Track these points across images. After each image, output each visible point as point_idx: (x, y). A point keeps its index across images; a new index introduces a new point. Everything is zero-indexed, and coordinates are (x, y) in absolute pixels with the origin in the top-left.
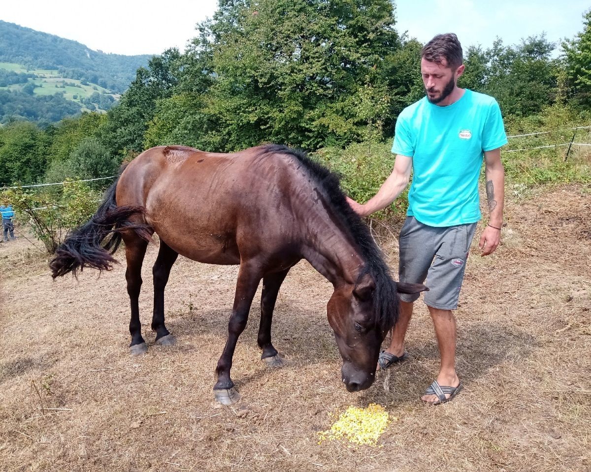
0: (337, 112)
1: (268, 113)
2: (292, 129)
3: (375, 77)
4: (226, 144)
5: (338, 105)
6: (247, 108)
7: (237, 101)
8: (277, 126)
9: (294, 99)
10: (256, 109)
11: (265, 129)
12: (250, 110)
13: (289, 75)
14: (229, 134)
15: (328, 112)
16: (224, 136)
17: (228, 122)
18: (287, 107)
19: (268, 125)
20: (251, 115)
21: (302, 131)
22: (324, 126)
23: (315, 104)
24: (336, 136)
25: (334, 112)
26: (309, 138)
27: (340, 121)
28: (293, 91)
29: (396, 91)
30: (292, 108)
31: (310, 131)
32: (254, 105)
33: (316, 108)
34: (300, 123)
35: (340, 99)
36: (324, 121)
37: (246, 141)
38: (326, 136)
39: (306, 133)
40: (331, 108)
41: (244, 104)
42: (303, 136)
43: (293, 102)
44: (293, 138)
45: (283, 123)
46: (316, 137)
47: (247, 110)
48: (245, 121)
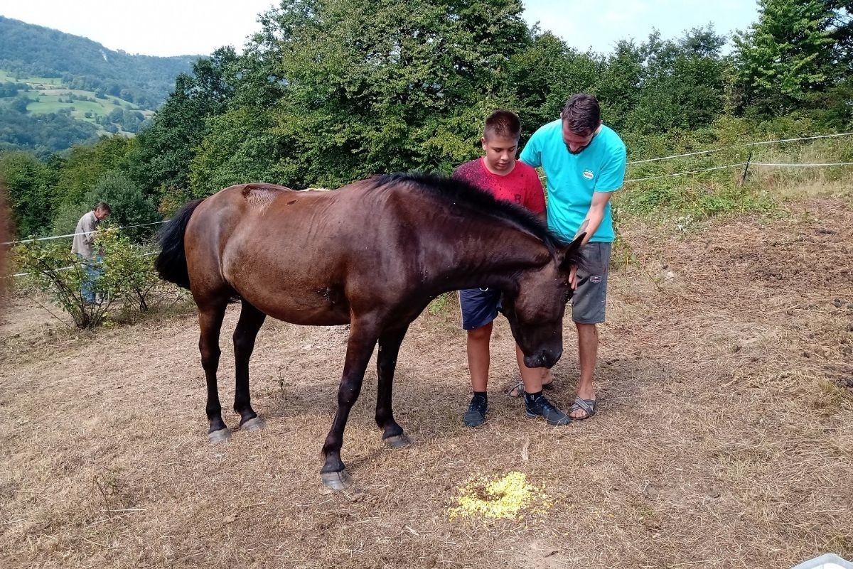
0: (452, 129)
1: (359, 133)
2: (394, 154)
3: (499, 83)
4: (304, 174)
5: (454, 121)
6: (332, 126)
7: (318, 117)
8: (373, 150)
9: (395, 114)
10: (344, 128)
11: (357, 154)
12: (336, 128)
13: (387, 82)
14: (309, 161)
15: (441, 129)
16: (302, 163)
17: (306, 145)
18: (385, 124)
19: (361, 149)
20: (338, 135)
21: (407, 155)
22: (436, 148)
23: (423, 119)
24: (452, 160)
25: (448, 130)
26: (417, 164)
27: (456, 140)
28: (393, 103)
29: (527, 100)
30: (392, 125)
31: (418, 155)
32: (342, 122)
33: (424, 125)
34: (403, 145)
35: (456, 112)
36: (436, 141)
37: (332, 170)
38: (439, 161)
39: (413, 158)
40: (444, 124)
41: (327, 121)
42: (409, 161)
43: (393, 118)
44: (396, 165)
45: (382, 145)
46: (426, 164)
47: (331, 128)
48: (329, 143)
